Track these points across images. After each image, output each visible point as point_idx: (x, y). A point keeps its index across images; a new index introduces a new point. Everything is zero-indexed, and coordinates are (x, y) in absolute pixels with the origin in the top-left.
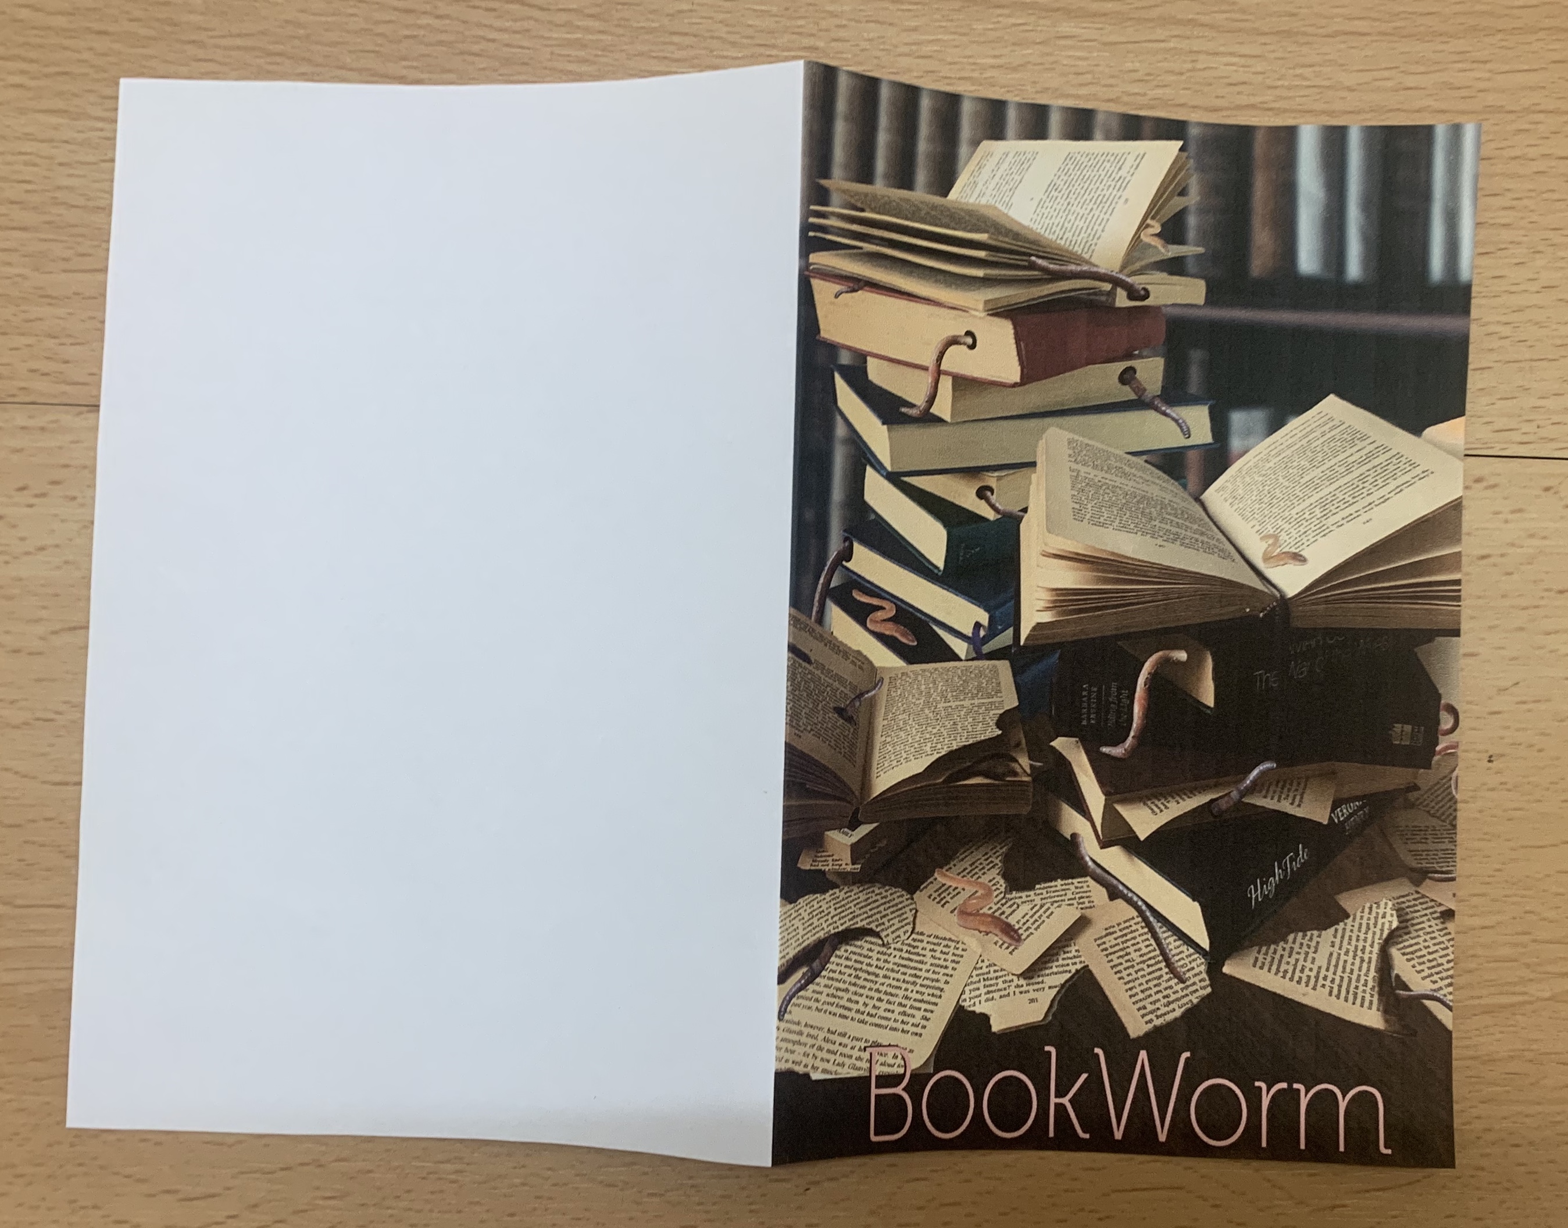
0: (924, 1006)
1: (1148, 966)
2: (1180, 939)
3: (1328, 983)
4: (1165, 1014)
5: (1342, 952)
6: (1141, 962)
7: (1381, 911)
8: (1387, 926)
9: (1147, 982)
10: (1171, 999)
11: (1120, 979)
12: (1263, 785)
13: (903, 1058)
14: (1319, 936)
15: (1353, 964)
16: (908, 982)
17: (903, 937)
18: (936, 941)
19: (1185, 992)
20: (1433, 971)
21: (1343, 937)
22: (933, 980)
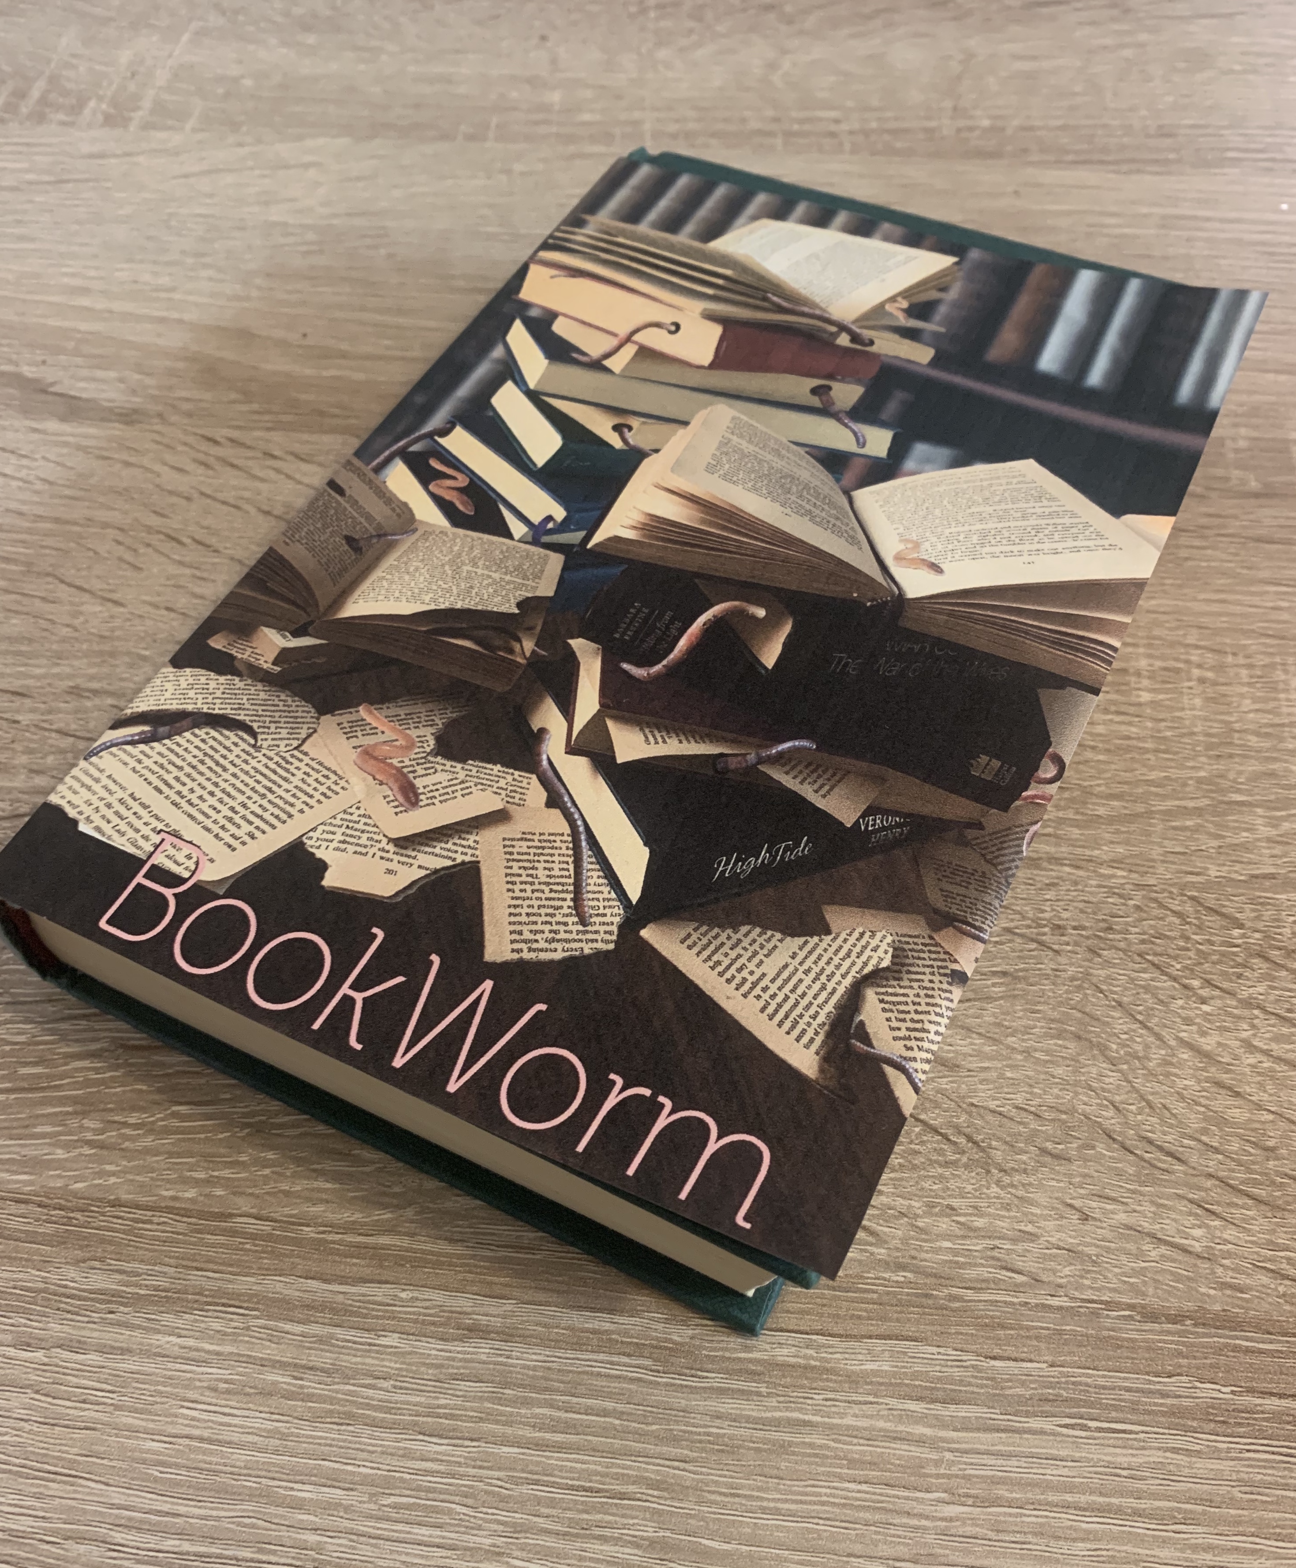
0: (258, 822)
1: (551, 891)
2: (606, 877)
3: (766, 996)
4: (542, 950)
5: (801, 969)
6: (545, 883)
7: (874, 943)
8: (874, 962)
9: (539, 907)
10: (558, 937)
11: (509, 890)
12: (790, 760)
13: (197, 863)
14: (781, 941)
15: (809, 987)
16: (256, 792)
17: (282, 748)
18: (317, 767)
19: (580, 936)
20: (913, 1034)
21: (810, 952)
22: (286, 802)
